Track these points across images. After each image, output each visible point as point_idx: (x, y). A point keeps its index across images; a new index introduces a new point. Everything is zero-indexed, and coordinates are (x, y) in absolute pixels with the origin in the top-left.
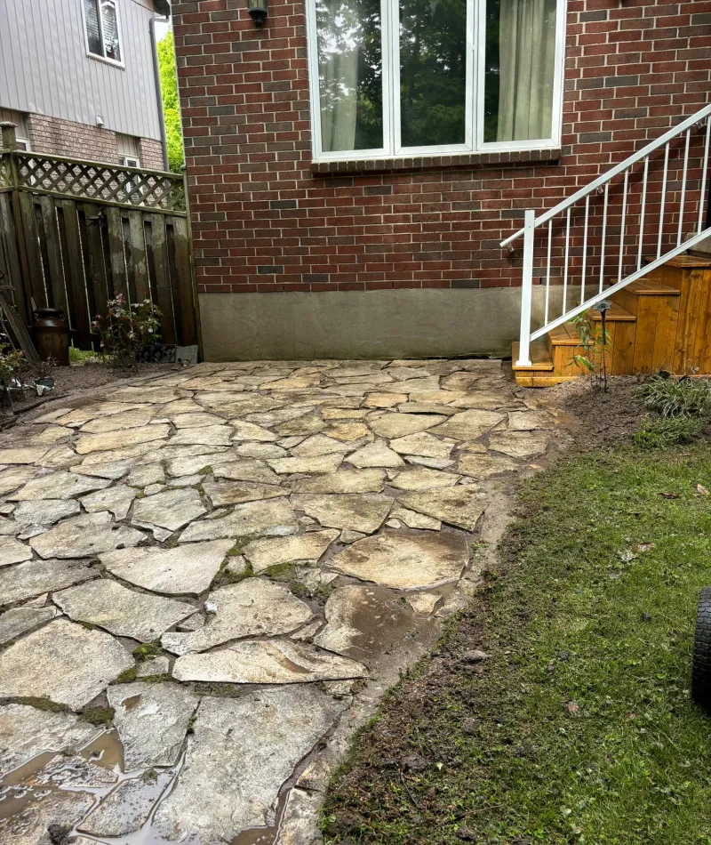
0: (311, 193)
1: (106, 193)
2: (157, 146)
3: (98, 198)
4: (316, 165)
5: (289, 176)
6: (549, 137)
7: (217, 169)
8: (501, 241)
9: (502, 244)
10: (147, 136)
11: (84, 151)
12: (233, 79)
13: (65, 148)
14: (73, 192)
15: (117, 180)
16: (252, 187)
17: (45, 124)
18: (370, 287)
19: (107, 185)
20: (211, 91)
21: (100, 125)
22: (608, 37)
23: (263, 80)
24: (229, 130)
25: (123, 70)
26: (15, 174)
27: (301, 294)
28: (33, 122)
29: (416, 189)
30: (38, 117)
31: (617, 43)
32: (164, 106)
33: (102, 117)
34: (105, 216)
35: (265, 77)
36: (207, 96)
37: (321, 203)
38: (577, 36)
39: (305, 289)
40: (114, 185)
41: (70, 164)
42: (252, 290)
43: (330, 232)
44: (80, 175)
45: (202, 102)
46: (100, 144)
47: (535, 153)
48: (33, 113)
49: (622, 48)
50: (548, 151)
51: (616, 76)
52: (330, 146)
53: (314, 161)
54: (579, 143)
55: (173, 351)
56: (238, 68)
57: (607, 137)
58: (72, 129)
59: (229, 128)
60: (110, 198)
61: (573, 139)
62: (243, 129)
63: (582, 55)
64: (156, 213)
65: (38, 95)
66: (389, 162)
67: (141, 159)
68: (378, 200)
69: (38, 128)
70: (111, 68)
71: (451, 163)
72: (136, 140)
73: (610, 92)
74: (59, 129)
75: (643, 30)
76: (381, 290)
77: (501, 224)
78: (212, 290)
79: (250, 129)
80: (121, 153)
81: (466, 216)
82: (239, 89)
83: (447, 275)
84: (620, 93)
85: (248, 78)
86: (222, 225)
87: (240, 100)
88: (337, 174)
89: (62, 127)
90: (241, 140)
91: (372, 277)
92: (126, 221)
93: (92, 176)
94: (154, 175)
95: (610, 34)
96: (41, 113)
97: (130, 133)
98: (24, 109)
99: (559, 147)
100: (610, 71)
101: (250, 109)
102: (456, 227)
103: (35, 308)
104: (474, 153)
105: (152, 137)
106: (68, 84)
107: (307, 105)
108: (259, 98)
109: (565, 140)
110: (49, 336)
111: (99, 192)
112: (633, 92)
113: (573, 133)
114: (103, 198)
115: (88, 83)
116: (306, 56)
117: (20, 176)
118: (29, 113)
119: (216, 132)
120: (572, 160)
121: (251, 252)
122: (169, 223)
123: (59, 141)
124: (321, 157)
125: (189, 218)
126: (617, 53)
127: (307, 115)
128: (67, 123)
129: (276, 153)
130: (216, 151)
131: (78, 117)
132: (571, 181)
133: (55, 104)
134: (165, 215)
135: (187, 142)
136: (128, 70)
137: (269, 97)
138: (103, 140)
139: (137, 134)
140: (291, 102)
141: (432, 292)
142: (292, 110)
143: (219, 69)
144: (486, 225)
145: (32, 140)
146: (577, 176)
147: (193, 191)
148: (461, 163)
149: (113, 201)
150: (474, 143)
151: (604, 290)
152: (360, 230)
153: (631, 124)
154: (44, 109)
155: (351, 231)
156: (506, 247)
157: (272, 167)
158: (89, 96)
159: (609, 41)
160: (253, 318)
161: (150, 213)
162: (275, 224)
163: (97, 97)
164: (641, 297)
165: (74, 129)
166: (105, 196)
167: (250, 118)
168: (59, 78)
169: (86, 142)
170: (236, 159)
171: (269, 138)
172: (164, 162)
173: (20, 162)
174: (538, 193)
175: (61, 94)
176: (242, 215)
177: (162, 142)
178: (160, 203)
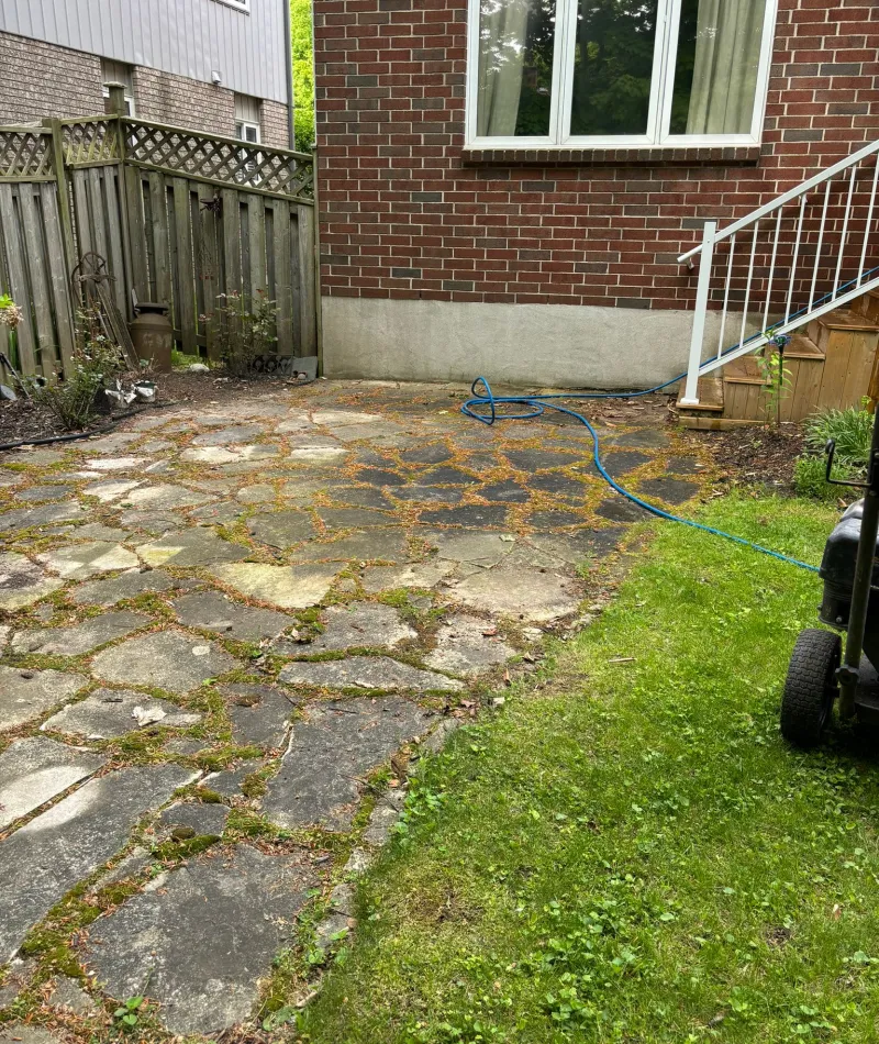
0: (460, 186)
1: (223, 172)
2: (282, 111)
3: (214, 178)
4: (468, 152)
5: (435, 163)
6: (748, 131)
7: (353, 151)
8: (680, 255)
9: (680, 259)
10: (271, 98)
11: (196, 114)
12: (378, 44)
13: (174, 109)
14: (187, 170)
15: (237, 158)
16: (391, 174)
17: (153, 79)
18: (522, 300)
19: (225, 163)
20: (352, 57)
21: (216, 83)
22: (827, 14)
23: (413, 46)
24: (369, 105)
25: (248, 14)
26: (122, 145)
27: (440, 304)
28: (139, 76)
29: (584, 187)
30: (145, 70)
31: (839, 23)
32: (292, 54)
33: (219, 73)
34: (221, 199)
35: (416, 43)
36: (346, 62)
37: (471, 197)
38: (791, 11)
39: (445, 297)
40: (233, 163)
41: (184, 136)
42: (383, 295)
43: (478, 232)
44: (196, 150)
45: (341, 70)
46: (215, 106)
47: (729, 150)
48: (139, 66)
49: (844, 29)
50: (745, 149)
51: (834, 62)
52: (487, 129)
53: (466, 148)
54: (782, 142)
55: (289, 362)
56: (385, 31)
57: (817, 136)
58: (183, 86)
59: (370, 102)
60: (227, 178)
61: (776, 136)
62: (385, 104)
63: (795, 36)
64: (280, 199)
65: (147, 44)
66: (554, 153)
67: (262, 126)
68: (538, 198)
69: (145, 84)
70: (233, 12)
71: (627, 159)
72: (257, 102)
73: (826, 82)
74: (169, 86)
75: (871, 8)
76: (534, 305)
77: (680, 235)
78: (337, 293)
79: (393, 105)
80: (239, 117)
81: (640, 223)
82: (385, 56)
83: (612, 291)
84: (837, 83)
85: (396, 43)
86: (354, 218)
87: (384, 69)
88: (491, 164)
89: (172, 83)
90: (383, 118)
91: (523, 288)
92: (244, 206)
93: (208, 151)
94: (280, 154)
95: (830, 12)
96: (149, 65)
97: (252, 94)
98: (129, 60)
99: (759, 145)
100: (827, 56)
101: (395, 80)
102: (627, 235)
103: (135, 304)
104: (657, 147)
105: (277, 99)
106: (181, 31)
107: (463, 79)
108: (407, 68)
109: (766, 137)
110: (150, 335)
111: (215, 171)
112: (853, 83)
113: (777, 129)
114: (220, 178)
115: (205, 31)
116: (465, 19)
117: (127, 147)
118: (135, 65)
119: (354, 106)
120: (773, 161)
121: (385, 251)
122: (294, 211)
123: (168, 101)
124: (474, 142)
125: (317, 208)
126: (837, 35)
127: (462, 91)
128: (179, 78)
129: (422, 135)
130: (354, 128)
131: (191, 71)
132: (769, 187)
133: (166, 55)
134: (290, 202)
135: (320, 117)
136: (253, 14)
137: (418, 68)
138: (219, 101)
139: (259, 96)
140: (444, 74)
141: (593, 310)
142: (444, 85)
143: (363, 31)
144: (663, 235)
145: (137, 99)
146: (777, 181)
147: (323, 175)
148: (639, 159)
149: (231, 182)
150: (657, 136)
151: (790, 320)
152: (514, 232)
153: (847, 122)
154: (152, 63)
155: (503, 233)
156: (683, 262)
157: (417, 151)
158: (206, 46)
159: (829, 20)
160: (383, 329)
161: (272, 198)
162: (417, 219)
163: (214, 47)
164: (832, 332)
165: (186, 87)
166: (223, 176)
167: (395, 92)
168: (172, 24)
169: (199, 102)
170: (375, 140)
171: (416, 116)
172: (290, 131)
173: (128, 130)
174: (728, 200)
175: (173, 43)
176: (377, 207)
177: (288, 106)
178: (284, 187)
